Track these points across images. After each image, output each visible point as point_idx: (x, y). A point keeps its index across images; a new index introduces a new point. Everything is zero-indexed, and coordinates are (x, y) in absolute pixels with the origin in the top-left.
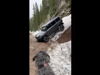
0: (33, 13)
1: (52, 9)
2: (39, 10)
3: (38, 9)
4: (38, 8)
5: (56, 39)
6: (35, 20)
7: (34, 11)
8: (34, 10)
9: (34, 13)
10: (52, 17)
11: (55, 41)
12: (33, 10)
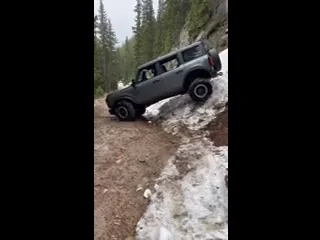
0: (134, 24)
1: (200, 11)
2: (156, 16)
3: (152, 11)
4: (151, 8)
5: (201, 121)
6: (138, 47)
7: (138, 18)
8: (139, 12)
9: (139, 24)
10: (195, 37)
11: (197, 128)
12: (136, 14)
